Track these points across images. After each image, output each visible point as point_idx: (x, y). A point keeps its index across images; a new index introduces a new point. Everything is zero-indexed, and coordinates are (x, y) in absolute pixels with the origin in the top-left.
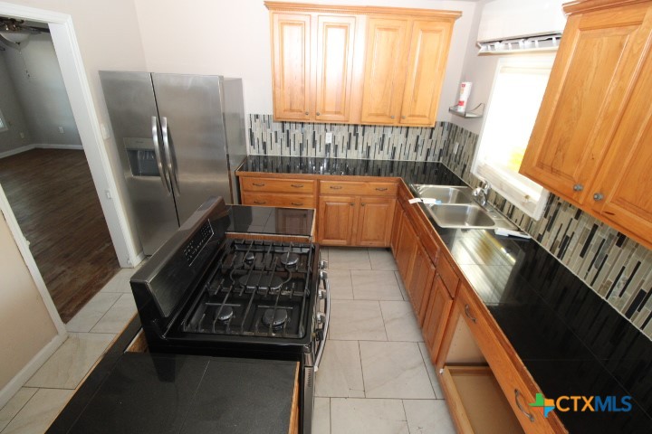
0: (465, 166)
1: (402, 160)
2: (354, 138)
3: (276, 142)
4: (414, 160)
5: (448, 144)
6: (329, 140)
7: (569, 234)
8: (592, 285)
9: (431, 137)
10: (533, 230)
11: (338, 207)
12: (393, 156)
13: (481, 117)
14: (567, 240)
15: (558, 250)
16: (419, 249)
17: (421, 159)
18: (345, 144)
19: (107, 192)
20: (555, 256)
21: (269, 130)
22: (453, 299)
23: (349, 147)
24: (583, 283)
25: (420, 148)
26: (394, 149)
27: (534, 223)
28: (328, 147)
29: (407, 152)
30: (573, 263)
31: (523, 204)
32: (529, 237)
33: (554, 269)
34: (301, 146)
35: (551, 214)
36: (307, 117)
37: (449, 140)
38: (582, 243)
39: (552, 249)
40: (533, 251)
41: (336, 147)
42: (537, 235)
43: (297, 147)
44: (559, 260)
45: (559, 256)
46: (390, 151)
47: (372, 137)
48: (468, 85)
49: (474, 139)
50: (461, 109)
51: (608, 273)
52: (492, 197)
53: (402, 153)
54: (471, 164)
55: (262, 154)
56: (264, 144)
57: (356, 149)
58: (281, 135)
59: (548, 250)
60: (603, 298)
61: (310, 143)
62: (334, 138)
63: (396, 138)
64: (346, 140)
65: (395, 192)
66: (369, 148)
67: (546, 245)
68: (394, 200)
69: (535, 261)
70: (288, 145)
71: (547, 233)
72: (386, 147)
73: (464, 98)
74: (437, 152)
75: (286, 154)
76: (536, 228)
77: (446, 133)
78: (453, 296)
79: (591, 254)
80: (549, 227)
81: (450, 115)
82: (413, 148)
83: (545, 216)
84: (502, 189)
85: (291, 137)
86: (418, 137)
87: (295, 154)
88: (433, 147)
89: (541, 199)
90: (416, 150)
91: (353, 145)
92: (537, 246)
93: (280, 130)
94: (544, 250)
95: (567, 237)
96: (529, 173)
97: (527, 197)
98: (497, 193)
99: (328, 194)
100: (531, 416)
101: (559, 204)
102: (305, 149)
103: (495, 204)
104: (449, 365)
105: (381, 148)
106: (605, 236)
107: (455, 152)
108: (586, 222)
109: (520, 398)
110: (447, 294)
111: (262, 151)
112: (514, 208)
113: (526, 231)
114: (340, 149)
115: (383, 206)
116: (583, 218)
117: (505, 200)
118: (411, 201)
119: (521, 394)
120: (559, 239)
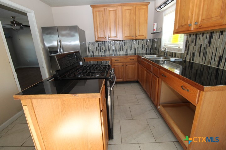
0: (159, 49)
1: (138, 53)
2: (122, 47)
3: (97, 50)
4: (142, 52)
6: (113, 48)
7: (194, 52)
8: (205, 64)
9: (147, 44)
10: (183, 57)
11: (118, 67)
12: (135, 52)
13: (161, 32)
14: (194, 54)
15: (192, 59)
16: (146, 71)
17: (144, 52)
18: (119, 49)
19: (42, 65)
20: (191, 61)
21: (94, 47)
22: (158, 77)
23: (120, 50)
24: (202, 65)
25: (144, 48)
26: (135, 49)
27: (183, 54)
28: (113, 51)
29: (140, 50)
30: (198, 60)
31: (178, 51)
32: (182, 59)
33: (191, 64)
34: (105, 51)
35: (187, 49)
36: (105, 39)
37: (153, 44)
38: (198, 52)
39: (190, 59)
40: (184, 63)
41: (116, 50)
42: (184, 58)
43: (104, 52)
44: (193, 62)
45: (192, 61)
46: (134, 50)
47: (128, 46)
48: (156, 24)
49: (160, 40)
50: (155, 31)
51: (209, 57)
52: (169, 54)
53: (138, 50)
54: (160, 48)
55: (92, 55)
56: (93, 51)
57: (123, 50)
58: (98, 48)
59: (189, 61)
60: (209, 65)
61: (108, 50)
62: (115, 47)
63: (135, 45)
66: (127, 50)
67: (188, 59)
68: (137, 63)
69: (185, 67)
70: (101, 51)
71: (187, 55)
72: (132, 49)
73: (155, 28)
74: (150, 49)
75: (100, 54)
76: (184, 55)
77: (151, 42)
78: (158, 76)
79: (202, 54)
80: (187, 53)
81: (152, 35)
83: (186, 50)
84: (171, 50)
85: (101, 48)
86: (142, 45)
87: (103, 54)
88: (148, 47)
89: (183, 47)
90: (142, 49)
91: (122, 49)
92: (185, 61)
93: (97, 46)
94: (188, 61)
95: (194, 53)
96: (176, 31)
97: (179, 48)
98: (170, 52)
99: (114, 63)
100: (188, 90)
101: (189, 44)
102: (106, 52)
103: (170, 55)
104: (161, 104)
105: (131, 49)
106: (205, 46)
107: (155, 47)
108: (198, 45)
109: (183, 88)
110: (156, 77)
111: (92, 54)
112: (176, 53)
113: (181, 58)
114: (117, 51)
115: (133, 66)
116: (197, 44)
117: (173, 52)
118: (142, 58)
119: (183, 86)
120: (191, 55)
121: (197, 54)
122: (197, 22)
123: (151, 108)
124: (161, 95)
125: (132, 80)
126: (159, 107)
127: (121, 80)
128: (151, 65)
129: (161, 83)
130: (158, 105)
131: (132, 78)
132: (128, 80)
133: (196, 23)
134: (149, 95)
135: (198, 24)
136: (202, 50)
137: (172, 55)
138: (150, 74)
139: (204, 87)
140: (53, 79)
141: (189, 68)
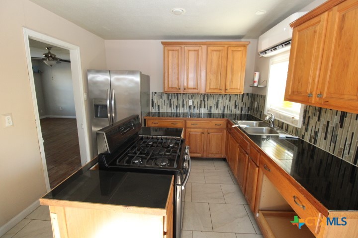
0: (261, 112)
1: (228, 113)
2: (203, 102)
3: (164, 105)
4: (234, 113)
5: (252, 103)
6: (190, 103)
7: (317, 130)
8: (333, 153)
9: (242, 101)
10: (299, 134)
11: (196, 134)
12: (224, 111)
13: (265, 87)
14: (316, 133)
15: (313, 140)
16: (240, 150)
17: (238, 112)
18: (199, 105)
19: (82, 125)
20: (312, 144)
21: (161, 100)
22: (258, 167)
23: (201, 107)
24: (329, 154)
25: (237, 107)
26: (224, 107)
27: (299, 130)
28: (190, 107)
29: (231, 109)
30: (322, 145)
31: (292, 122)
32: (297, 137)
33: (313, 149)
34: (177, 107)
35: (306, 123)
36: (179, 91)
37: (252, 101)
38: (323, 132)
39: (310, 140)
40: (301, 145)
41: (194, 107)
42: (301, 136)
43: (175, 107)
44: (315, 145)
45: (314, 144)
46: (222, 109)
47: (212, 102)
48: (257, 74)
49: (264, 98)
50: (256, 84)
51: (340, 144)
52: (277, 123)
53: (228, 109)
54: (264, 110)
55: (157, 111)
56: (159, 106)
57: (204, 107)
58: (167, 102)
59: (308, 142)
60: (341, 158)
61: (181, 105)
62: (193, 102)
63: (225, 102)
64: (199, 103)
65: (225, 126)
66: (211, 107)
67: (307, 140)
68: (225, 131)
69: (303, 150)
70: (170, 106)
71: (306, 133)
72: (219, 107)
73: (256, 79)
74: (247, 108)
75: (169, 111)
76: (301, 132)
77: (250, 99)
78: (258, 165)
79: (329, 136)
80: (306, 130)
81: (251, 88)
82: (233, 107)
83: (304, 125)
84: (281, 118)
85: (172, 103)
86: (236, 101)
87: (174, 111)
88: (244, 106)
89: (300, 118)
90: (235, 108)
91: (203, 106)
92: (303, 142)
93: (166, 99)
94: (306, 142)
95: (316, 132)
96: (288, 98)
97: (293, 118)
98: (278, 120)
99: (190, 128)
100: (303, 206)
101: (309, 117)
102: (179, 108)
103: (278, 126)
104: (262, 210)
105: (217, 107)
106: (334, 125)
107: (256, 106)
108: (323, 121)
109: (296, 200)
110: (255, 166)
111: (157, 109)
112: (288, 125)
113: (296, 135)
114: (196, 108)
115: (220, 134)
116: (322, 119)
117: (283, 123)
118: (233, 126)
119: (297, 197)
120: (313, 134)
121: (321, 135)
122: (321, 94)
123: (245, 213)
124: (262, 196)
125: (217, 156)
126: (257, 215)
127: (199, 155)
128: (247, 144)
129: (263, 176)
130: (257, 211)
131: (216, 154)
132: (210, 156)
133: (319, 95)
134: (243, 189)
135: (322, 97)
136: (329, 131)
137: (282, 126)
138: (245, 156)
139: (329, 211)
141: (310, 153)
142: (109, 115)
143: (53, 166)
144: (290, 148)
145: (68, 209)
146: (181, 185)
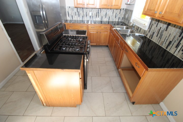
0: (129, 20)
1: (112, 21)
2: (98, 14)
3: (76, 15)
4: (115, 21)
5: (125, 15)
7: (154, 32)
8: (158, 43)
9: (120, 13)
11: (93, 33)
12: (109, 20)
13: (134, 5)
15: (151, 37)
16: (115, 41)
17: (117, 20)
19: (29, 28)
20: (150, 39)
21: (73, 12)
22: (123, 50)
23: (96, 17)
24: (156, 44)
25: (117, 17)
27: (146, 31)
28: (90, 17)
30: (155, 40)
31: (143, 27)
32: (144, 35)
33: (150, 41)
35: (150, 28)
36: (84, 6)
38: (157, 33)
39: (150, 37)
40: (145, 39)
41: (93, 17)
42: (146, 35)
43: (82, 17)
44: (151, 39)
46: (108, 18)
47: (103, 12)
49: (132, 12)
50: (129, 3)
51: (163, 40)
52: (136, 27)
53: (112, 19)
55: (72, 19)
56: (72, 16)
57: (98, 17)
58: (77, 13)
60: (161, 46)
61: (85, 15)
62: (92, 14)
63: (110, 13)
64: (96, 15)
66: (102, 17)
68: (109, 31)
69: (145, 42)
70: (79, 16)
71: (149, 33)
72: (107, 17)
74: (122, 18)
75: (78, 19)
76: (146, 32)
77: (124, 12)
78: (123, 49)
79: (159, 35)
80: (149, 31)
81: (126, 5)
82: (115, 17)
83: (149, 29)
85: (80, 14)
86: (116, 13)
87: (81, 19)
88: (120, 17)
89: (148, 25)
90: (115, 18)
91: (98, 16)
92: (146, 37)
93: (76, 11)
94: (148, 38)
96: (144, 13)
97: (144, 24)
98: (137, 26)
99: (90, 30)
100: (139, 67)
101: (153, 24)
102: (84, 18)
103: (136, 29)
104: (121, 68)
105: (106, 17)
106: (163, 30)
107: (127, 17)
108: (159, 28)
109: (137, 64)
110: (121, 49)
111: (71, 18)
112: (141, 29)
114: (94, 17)
115: (106, 33)
116: (158, 26)
117: (139, 27)
118: (113, 29)
119: (137, 63)
120: (152, 34)
121: (155, 34)
123: (114, 69)
124: (122, 62)
125: (104, 44)
126: (119, 70)
127: (95, 44)
128: (119, 39)
129: (124, 54)
130: (119, 68)
131: (104, 43)
132: (100, 44)
133: (160, 12)
134: (115, 59)
135: (162, 13)
136: (160, 32)
137: (138, 29)
138: (117, 45)
139: (149, 69)
140: (44, 50)
141: (148, 43)
142: (44, 22)
143: (19, 51)
144: (139, 40)
145: (35, 72)
146: (87, 59)
